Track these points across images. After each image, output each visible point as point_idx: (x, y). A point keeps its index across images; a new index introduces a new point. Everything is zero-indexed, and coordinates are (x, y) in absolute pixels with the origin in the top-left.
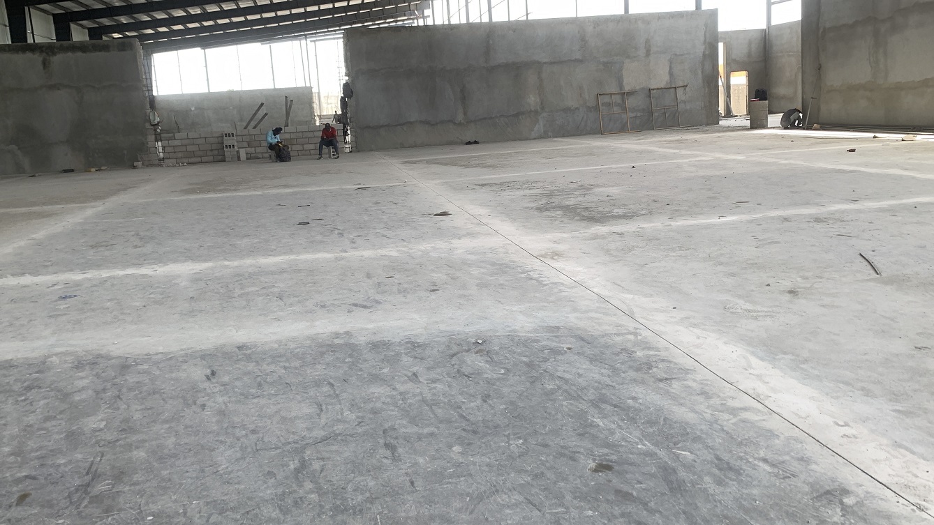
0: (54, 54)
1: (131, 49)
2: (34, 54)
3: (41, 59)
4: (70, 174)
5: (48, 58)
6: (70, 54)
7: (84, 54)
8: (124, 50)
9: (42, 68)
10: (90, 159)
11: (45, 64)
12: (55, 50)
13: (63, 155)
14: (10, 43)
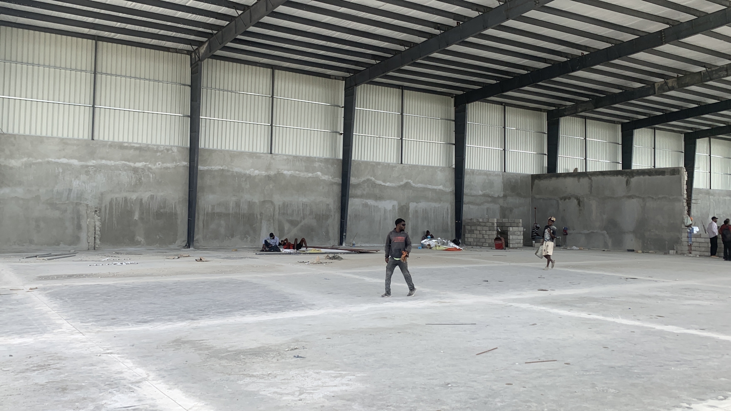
0: (633, 177)
1: (679, 174)
2: (622, 177)
3: (626, 179)
4: (631, 253)
5: (629, 179)
6: (642, 177)
7: (650, 177)
8: (674, 174)
9: (625, 185)
10: (645, 244)
11: (628, 183)
12: (634, 174)
13: (630, 241)
14: (621, 169)
